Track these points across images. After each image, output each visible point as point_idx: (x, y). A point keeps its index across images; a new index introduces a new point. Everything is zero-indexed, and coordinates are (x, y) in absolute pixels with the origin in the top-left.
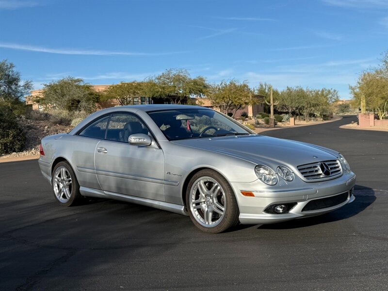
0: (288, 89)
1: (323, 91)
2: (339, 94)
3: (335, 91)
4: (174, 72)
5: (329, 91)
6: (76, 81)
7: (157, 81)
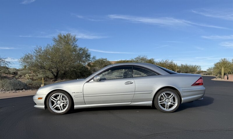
0: (182, 65)
1: (195, 66)
2: (201, 68)
3: (200, 66)
4: (142, 57)
5: (198, 66)
6: (104, 59)
7: (135, 60)
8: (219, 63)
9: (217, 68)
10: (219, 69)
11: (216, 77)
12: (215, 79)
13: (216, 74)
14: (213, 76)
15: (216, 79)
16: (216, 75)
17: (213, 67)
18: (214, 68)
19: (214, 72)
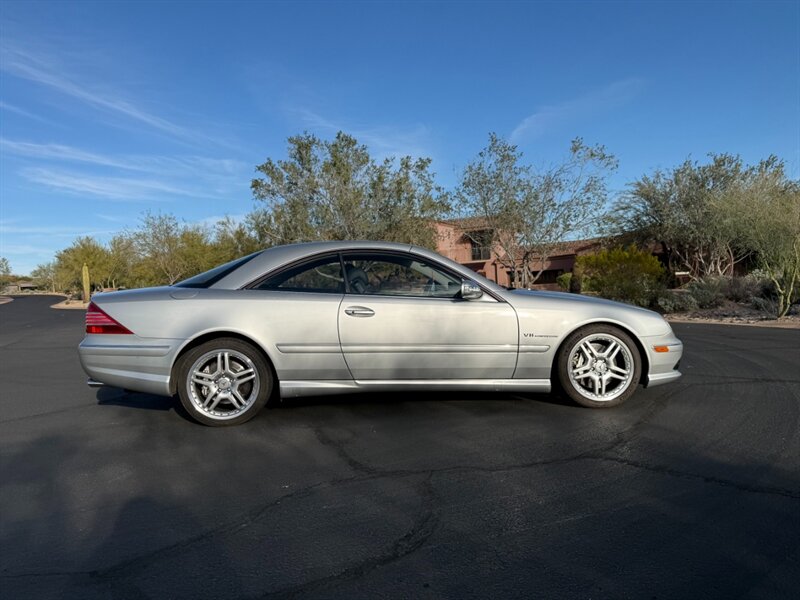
2: (10, 265)
3: (4, 260)
8: (73, 251)
9: (67, 267)
10: (74, 272)
11: (66, 298)
12: (62, 305)
13: (66, 288)
14: (56, 294)
15: (67, 303)
16: (67, 292)
17: (52, 262)
18: (58, 268)
19: (57, 280)
